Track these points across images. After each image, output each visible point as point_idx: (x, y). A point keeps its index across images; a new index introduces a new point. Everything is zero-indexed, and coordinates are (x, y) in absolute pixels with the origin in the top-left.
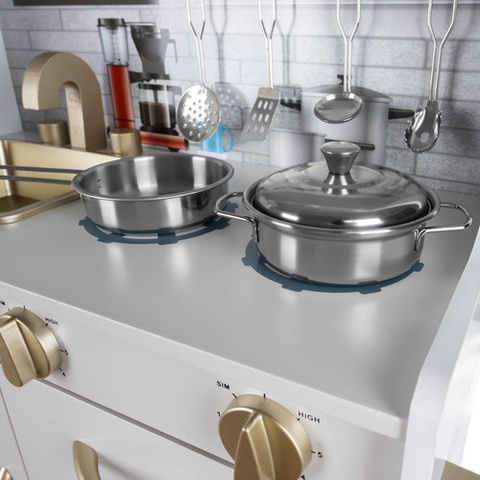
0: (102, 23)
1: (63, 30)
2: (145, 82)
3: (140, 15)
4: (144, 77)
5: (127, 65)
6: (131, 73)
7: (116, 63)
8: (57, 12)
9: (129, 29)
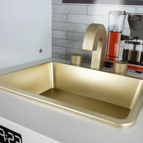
0: (112, 12)
1: (87, 14)
2: (130, 40)
3: (136, 10)
4: (130, 38)
5: (121, 32)
6: (122, 36)
7: (115, 31)
8: (87, 6)
9: (127, 16)
